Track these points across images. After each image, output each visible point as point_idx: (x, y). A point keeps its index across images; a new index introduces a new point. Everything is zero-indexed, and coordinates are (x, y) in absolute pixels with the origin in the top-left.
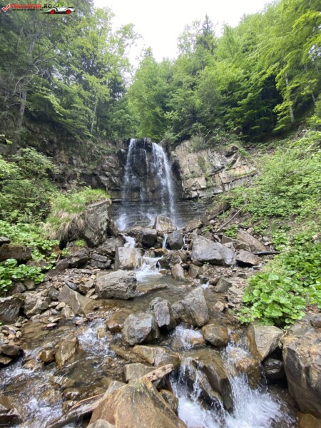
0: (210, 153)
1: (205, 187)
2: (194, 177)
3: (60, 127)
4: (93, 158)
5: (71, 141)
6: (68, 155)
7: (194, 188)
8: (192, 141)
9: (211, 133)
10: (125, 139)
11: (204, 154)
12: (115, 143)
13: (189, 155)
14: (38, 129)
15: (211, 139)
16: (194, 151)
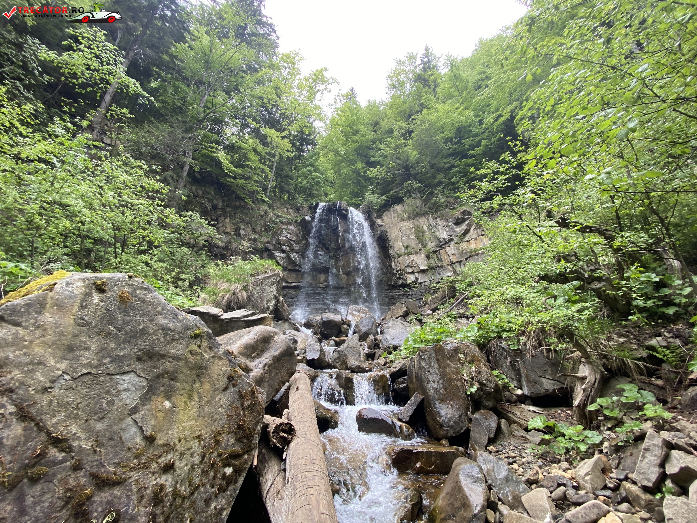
0: (431, 221)
1: (426, 268)
2: (409, 254)
3: (228, 190)
4: (267, 229)
5: (240, 206)
6: (233, 224)
7: (409, 270)
8: (405, 205)
9: (432, 193)
10: (311, 204)
11: (423, 223)
12: (298, 209)
13: (402, 224)
14: (200, 193)
15: (432, 201)
16: (409, 218)
